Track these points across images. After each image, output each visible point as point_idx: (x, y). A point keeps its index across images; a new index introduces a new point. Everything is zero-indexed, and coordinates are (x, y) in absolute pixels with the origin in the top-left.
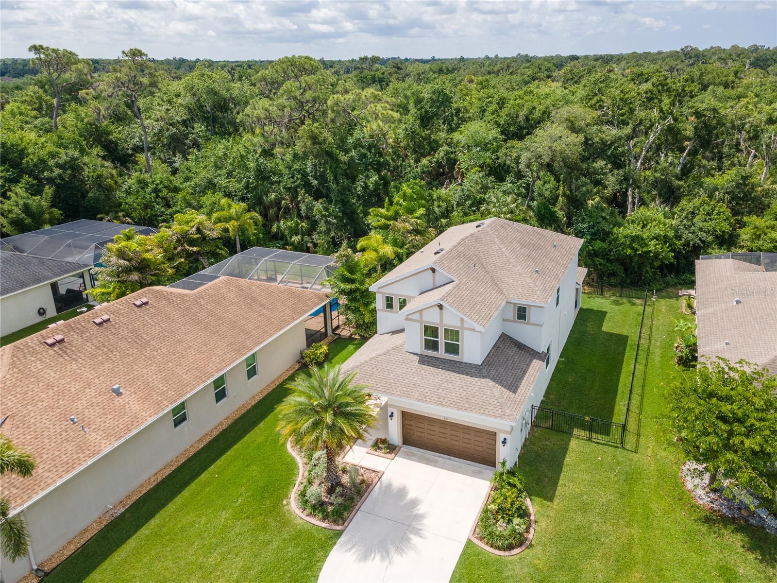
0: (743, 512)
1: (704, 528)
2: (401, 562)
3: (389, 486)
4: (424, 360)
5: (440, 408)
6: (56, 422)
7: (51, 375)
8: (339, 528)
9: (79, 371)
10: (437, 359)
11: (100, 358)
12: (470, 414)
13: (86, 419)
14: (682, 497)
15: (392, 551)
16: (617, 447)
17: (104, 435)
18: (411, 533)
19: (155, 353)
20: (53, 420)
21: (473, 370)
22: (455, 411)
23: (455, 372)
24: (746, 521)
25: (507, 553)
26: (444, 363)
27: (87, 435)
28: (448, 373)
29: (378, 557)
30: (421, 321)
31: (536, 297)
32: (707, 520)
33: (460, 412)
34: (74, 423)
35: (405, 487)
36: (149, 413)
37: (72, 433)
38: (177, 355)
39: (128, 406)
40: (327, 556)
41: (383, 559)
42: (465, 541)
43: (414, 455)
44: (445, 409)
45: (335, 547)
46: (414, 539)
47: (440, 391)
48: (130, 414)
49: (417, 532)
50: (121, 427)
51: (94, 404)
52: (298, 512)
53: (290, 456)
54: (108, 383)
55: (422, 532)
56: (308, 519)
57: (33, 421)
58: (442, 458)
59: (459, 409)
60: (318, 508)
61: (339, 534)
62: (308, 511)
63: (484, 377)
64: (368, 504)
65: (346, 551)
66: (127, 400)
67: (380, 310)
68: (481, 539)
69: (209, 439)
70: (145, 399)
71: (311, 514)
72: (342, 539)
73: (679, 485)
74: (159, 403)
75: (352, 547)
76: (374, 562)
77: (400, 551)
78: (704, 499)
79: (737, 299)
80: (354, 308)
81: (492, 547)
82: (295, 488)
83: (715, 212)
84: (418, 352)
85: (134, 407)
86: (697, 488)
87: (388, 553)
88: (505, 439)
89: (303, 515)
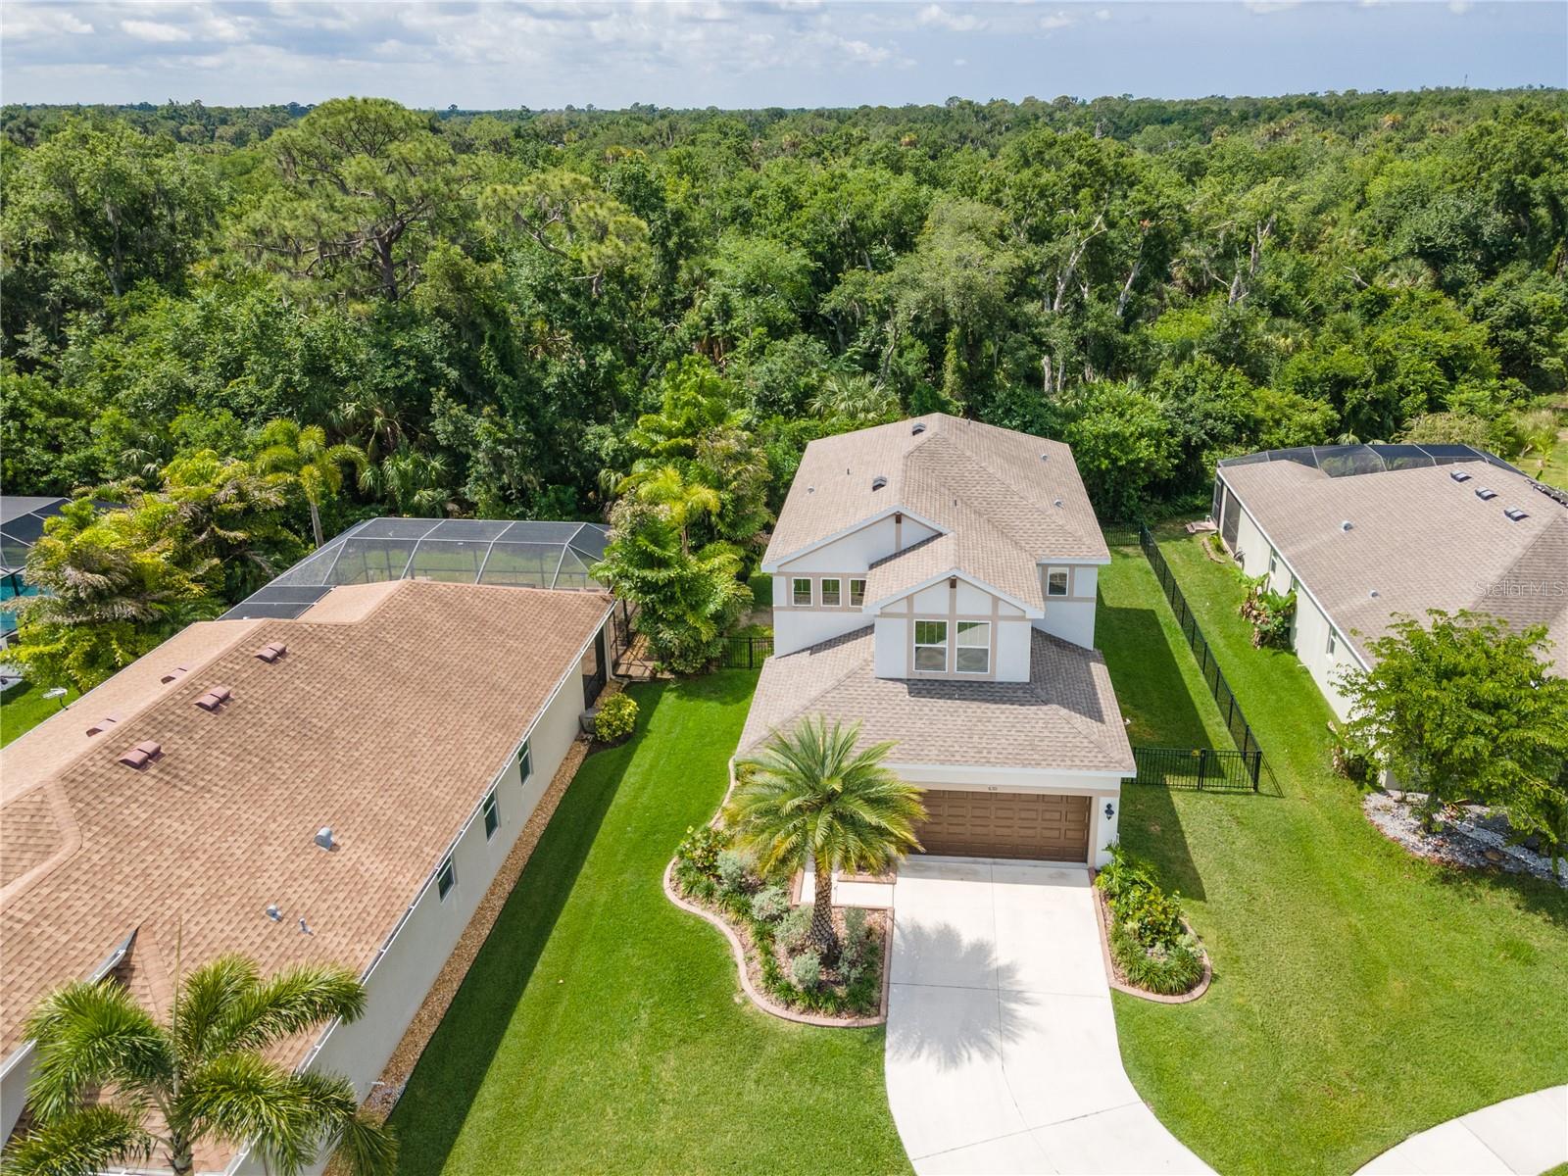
0: (1489, 855)
1: (1448, 892)
2: (1020, 1051)
3: (917, 932)
4: (919, 688)
5: (987, 769)
6: (243, 925)
7: (175, 828)
8: (875, 1021)
9: (229, 812)
10: (943, 683)
11: (255, 779)
12: (1050, 771)
13: (297, 907)
14: (1391, 851)
15: (994, 1038)
16: (1248, 794)
17: (350, 934)
18: (1008, 1000)
19: (357, 754)
20: (236, 920)
21: (1020, 693)
22: (1018, 770)
23: (988, 701)
24: (1500, 868)
25: (1187, 998)
26: (959, 688)
27: (319, 940)
28: (974, 705)
29: (976, 1055)
30: (909, 615)
31: (1084, 547)
32: (1446, 879)
33: (1029, 771)
34: (280, 920)
35: (947, 926)
36: (409, 875)
37: (287, 942)
38: (400, 751)
39: (362, 869)
40: (883, 1074)
41: (987, 1056)
42: (1108, 994)
43: (928, 869)
44: (998, 769)
45: (888, 1055)
46: (1021, 1010)
47: (976, 738)
48: (377, 884)
49: (1018, 997)
50: (374, 912)
51: (296, 875)
52: (779, 1010)
53: (688, 915)
54: (300, 827)
55: (1027, 995)
56: (803, 1018)
57: (195, 930)
58: (983, 865)
59: (1024, 766)
60: (817, 994)
61: (880, 1032)
62: (799, 1005)
63: (1045, 703)
64: (897, 968)
65: (912, 1057)
66: (355, 857)
67: (780, 608)
68: (1133, 983)
69: (491, 917)
70: (387, 849)
71: (809, 1009)
72: (891, 1039)
73: (1375, 835)
74: (417, 853)
75: (919, 1049)
76: (975, 1065)
77: (1009, 1035)
78: (1423, 848)
79: (1345, 522)
80: (671, 617)
81: (1158, 992)
82: (742, 970)
83: (1224, 384)
84: (904, 676)
85: (376, 868)
86: (1400, 834)
87: (989, 1044)
88: (1109, 806)
89: (792, 1014)
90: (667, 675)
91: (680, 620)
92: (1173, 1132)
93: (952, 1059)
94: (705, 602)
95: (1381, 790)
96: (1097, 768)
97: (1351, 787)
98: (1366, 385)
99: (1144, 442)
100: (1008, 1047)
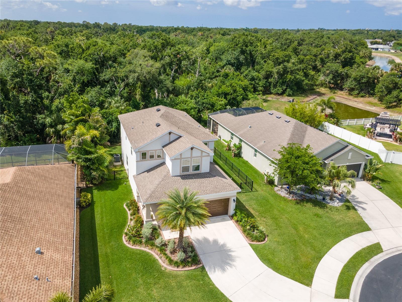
0: (303, 196)
1: (299, 206)
2: (237, 263)
3: (198, 240)
4: (184, 177)
5: (208, 195)
6: (29, 284)
8: (201, 265)
9: (5, 250)
10: (189, 175)
11: (6, 237)
12: (222, 193)
13: (42, 274)
14: (284, 199)
15: (230, 262)
16: (250, 192)
17: (61, 278)
18: (228, 252)
19: (32, 223)
20: (26, 283)
21: (208, 175)
22: (215, 194)
23: (201, 178)
24: (306, 199)
25: (265, 242)
26: (193, 176)
27: (54, 283)
28: (199, 180)
29: (228, 267)
30: (181, 158)
31: (211, 137)
32: (298, 203)
33: (217, 194)
34: (39, 280)
35: (204, 237)
36: (67, 256)
37: (45, 286)
38: (44, 219)
39: (54, 258)
40: (210, 278)
41: (231, 267)
42: (249, 245)
44: (210, 195)
45: (208, 273)
46: (233, 254)
47: (202, 188)
48: (60, 261)
49: (230, 251)
50: (64, 270)
51: (36, 264)
52: (176, 269)
53: (137, 250)
54: (29, 249)
55: (232, 250)
56: (183, 269)
57: (16, 290)
59: (216, 193)
60: (184, 262)
61: (203, 268)
62: (181, 266)
63: (215, 176)
64: (198, 251)
65: (214, 272)
66: (50, 254)
67: (138, 161)
68: (253, 241)
70: (57, 250)
71: (184, 266)
72: (207, 269)
73: (280, 197)
74: (66, 249)
75: (215, 269)
76: (229, 270)
77: (233, 260)
78: (290, 197)
79: (250, 126)
80: (95, 168)
81: (259, 242)
82: (160, 261)
83: (206, 95)
84: (179, 175)
85: (57, 256)
86: (285, 195)
87: (230, 264)
88: (234, 200)
89: (180, 269)
90: (91, 185)
91: (97, 169)
92: (278, 273)
93: (224, 270)
94: (103, 163)
95: (276, 186)
96: (233, 191)
97: (270, 187)
98: (231, 94)
99: (192, 110)
100: (234, 263)
